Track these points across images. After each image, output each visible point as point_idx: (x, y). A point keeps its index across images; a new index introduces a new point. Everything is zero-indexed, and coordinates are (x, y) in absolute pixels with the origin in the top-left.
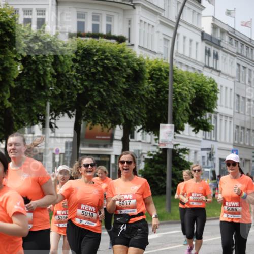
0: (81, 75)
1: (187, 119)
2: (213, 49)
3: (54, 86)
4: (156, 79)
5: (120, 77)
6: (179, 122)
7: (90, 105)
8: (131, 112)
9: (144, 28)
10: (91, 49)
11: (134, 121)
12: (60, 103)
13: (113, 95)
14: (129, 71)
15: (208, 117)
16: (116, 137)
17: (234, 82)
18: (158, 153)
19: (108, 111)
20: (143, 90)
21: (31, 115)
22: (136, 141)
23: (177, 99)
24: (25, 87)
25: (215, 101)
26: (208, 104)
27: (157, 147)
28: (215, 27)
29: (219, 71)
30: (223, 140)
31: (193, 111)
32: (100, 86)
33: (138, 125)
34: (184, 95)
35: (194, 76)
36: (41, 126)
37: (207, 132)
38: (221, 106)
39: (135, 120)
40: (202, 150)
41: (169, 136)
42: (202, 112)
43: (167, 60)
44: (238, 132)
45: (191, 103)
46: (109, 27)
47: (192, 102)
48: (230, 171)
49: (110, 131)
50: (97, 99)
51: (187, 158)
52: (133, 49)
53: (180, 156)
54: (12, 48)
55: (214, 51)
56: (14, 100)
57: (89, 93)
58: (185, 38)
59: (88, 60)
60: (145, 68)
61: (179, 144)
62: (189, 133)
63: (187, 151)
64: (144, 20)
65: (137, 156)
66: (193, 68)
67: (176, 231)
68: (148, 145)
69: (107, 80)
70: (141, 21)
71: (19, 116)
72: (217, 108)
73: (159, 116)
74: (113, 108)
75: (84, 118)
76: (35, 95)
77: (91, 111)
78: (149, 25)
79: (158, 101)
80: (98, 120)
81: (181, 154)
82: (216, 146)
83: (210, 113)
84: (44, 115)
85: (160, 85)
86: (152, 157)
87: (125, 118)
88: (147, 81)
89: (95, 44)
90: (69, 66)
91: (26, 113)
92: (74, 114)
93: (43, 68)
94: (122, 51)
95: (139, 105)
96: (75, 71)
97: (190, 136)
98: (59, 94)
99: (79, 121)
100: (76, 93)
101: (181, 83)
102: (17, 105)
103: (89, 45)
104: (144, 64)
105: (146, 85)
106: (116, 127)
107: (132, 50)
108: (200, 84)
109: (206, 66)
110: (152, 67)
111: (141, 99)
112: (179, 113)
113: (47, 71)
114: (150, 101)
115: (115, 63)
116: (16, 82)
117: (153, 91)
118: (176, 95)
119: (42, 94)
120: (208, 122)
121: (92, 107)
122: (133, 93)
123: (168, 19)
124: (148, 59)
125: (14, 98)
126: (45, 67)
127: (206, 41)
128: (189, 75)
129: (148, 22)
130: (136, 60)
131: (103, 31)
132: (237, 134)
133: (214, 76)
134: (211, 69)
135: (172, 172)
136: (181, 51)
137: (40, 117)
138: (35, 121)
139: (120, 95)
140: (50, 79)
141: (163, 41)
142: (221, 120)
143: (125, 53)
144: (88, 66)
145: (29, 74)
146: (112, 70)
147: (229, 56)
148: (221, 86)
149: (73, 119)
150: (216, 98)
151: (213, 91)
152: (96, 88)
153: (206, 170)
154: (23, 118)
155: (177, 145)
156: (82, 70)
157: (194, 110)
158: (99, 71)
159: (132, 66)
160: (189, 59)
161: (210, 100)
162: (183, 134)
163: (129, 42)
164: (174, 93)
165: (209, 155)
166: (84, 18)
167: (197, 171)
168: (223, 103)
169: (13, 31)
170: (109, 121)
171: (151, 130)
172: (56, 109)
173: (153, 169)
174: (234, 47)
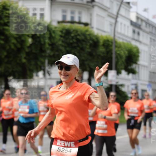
1: (123, 67)
2: (137, 30)
14: (91, 42)
18: (108, 87)
23: (117, 57)
24: (33, 51)
28: (138, 18)
29: (140, 42)
30: (143, 79)
41: (113, 77)
52: (93, 30)
58: (121, 24)
60: (100, 40)
66: (126, 40)
70: (97, 15)
72: (139, 62)
82: (139, 82)
83: (136, 65)
87: (90, 67)
91: (34, 65)
97: (124, 77)
98: (52, 55)
109: (132, 39)
123: (112, 13)
126: (44, 40)
130: (95, 36)
131: (76, 19)
133: (137, 44)
134: (135, 41)
140: (48, 47)
141: (109, 26)
143: (88, 32)
150: (138, 56)
165: (135, 88)
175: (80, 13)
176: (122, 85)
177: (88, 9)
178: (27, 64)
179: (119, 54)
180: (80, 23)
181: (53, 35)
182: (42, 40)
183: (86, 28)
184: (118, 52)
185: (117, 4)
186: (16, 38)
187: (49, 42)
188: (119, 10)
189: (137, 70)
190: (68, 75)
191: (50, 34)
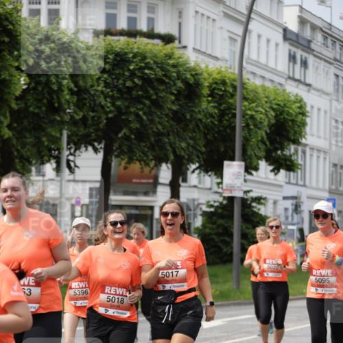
0: (112, 91)
1: (262, 154)
2: (299, 53)
3: (72, 107)
4: (218, 96)
5: (166, 93)
6: (251, 159)
7: (125, 134)
8: (183, 145)
9: (201, 22)
10: (126, 53)
11: (186, 157)
12: (82, 131)
13: (157, 119)
14: (180, 84)
15: (292, 151)
16: (161, 180)
17: (331, 101)
18: (221, 203)
19: (151, 143)
20: (199, 112)
21: (41, 150)
22: (190, 187)
23: (248, 125)
24: (31, 109)
25: (302, 128)
26: (293, 132)
27: (220, 194)
28: (302, 22)
29: (309, 85)
30: (314, 184)
31: (271, 144)
32: (139, 107)
33: (193, 163)
34: (258, 119)
35: (273, 93)
36: (54, 165)
37: (292, 173)
38: (312, 135)
39: (188, 155)
40: (285, 198)
41: (236, 178)
42: (283, 144)
43: (234, 69)
44: (336, 173)
45: (268, 131)
46: (151, 21)
47: (270, 129)
48: (320, 226)
49: (153, 172)
50: (135, 125)
51: (262, 210)
52: (185, 52)
53: (253, 207)
54: (13, 52)
55: (301, 56)
56: (15, 128)
57: (123, 117)
58: (259, 36)
59: (122, 68)
60: (202, 80)
61: (251, 191)
62: (266, 174)
63: (262, 201)
64: (201, 11)
65: (192, 208)
66: (272, 81)
67: (247, 316)
68: (207, 191)
69: (148, 98)
70: (197, 12)
71: (22, 151)
72: (306, 139)
73: (222, 149)
74: (157, 139)
75: (116, 153)
76: (46, 121)
77: (126, 143)
78: (208, 17)
79: (221, 128)
80: (135, 156)
81: (254, 204)
82: (304, 193)
83: (296, 146)
84: (59, 150)
85: (224, 106)
86: (212, 210)
87: (174, 152)
88: (205, 99)
89: (131, 46)
90: (95, 78)
91: (33, 146)
92: (101, 148)
93: (57, 81)
94: (170, 56)
95: (194, 134)
96: (102, 85)
97: (266, 178)
98: (80, 119)
99: (109, 158)
100: (104, 117)
101: (253, 102)
102: (20, 134)
103: (123, 47)
104: (201, 74)
105: (204, 105)
106: (161, 166)
107: (184, 54)
108: (282, 104)
109: (289, 78)
110: (213, 79)
111: (197, 126)
112: (252, 146)
113: (63, 86)
114: (209, 127)
115: (160, 73)
116: (19, 102)
117: (214, 114)
118: (247, 120)
119: (55, 119)
120: (293, 158)
121: (127, 138)
122: (185, 117)
123: (235, 10)
124: (207, 67)
125: (15, 125)
126: (60, 80)
127: (290, 42)
128: (265, 90)
129: (207, 13)
130: (190, 70)
131: (143, 26)
132: (334, 176)
133: (301, 91)
134: (297, 83)
135: (242, 230)
136: (254, 56)
137: (53, 152)
138: (46, 158)
139: (166, 119)
140: (68, 97)
141: (228, 42)
142: (311, 155)
143: (174, 59)
144: (122, 79)
145: (38, 90)
146: (155, 84)
147: (323, 62)
148: (312, 107)
149: (101, 155)
150: (304, 124)
151: (300, 113)
152: (132, 110)
153: (290, 227)
154: (29, 154)
155: (248, 191)
156: (113, 84)
157: (272, 142)
158: (137, 85)
159: (183, 77)
160: (265, 67)
161: (296, 126)
162: (258, 176)
163: (180, 42)
164: (243, 117)
165: (294, 207)
166: (116, 8)
167: (274, 228)
168: (315, 131)
169: (14, 27)
170: (151, 157)
171: (211, 170)
172: (76, 139)
173: (214, 226)
174: (330, 49)
175: (152, 9)
176: (258, 200)
178: (14, 141)
179: (252, 117)
180: (151, 35)
187: (72, 85)
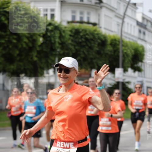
14: (99, 41)
16: (92, 76)
18: (115, 84)
19: (88, 62)
23: (124, 56)
27: (114, 80)
28: (143, 18)
29: (146, 41)
40: (138, 82)
46: (88, 18)
52: (101, 29)
58: (128, 24)
66: (132, 40)
70: (105, 15)
82: (145, 80)
83: (141, 63)
86: (111, 86)
90: (67, 39)
91: (45, 63)
98: (62, 54)
100: (71, 53)
104: (107, 37)
108: (136, 48)
109: (139, 38)
113: (56, 42)
115: (92, 37)
122: (101, 53)
124: (109, 34)
129: (109, 15)
130: (103, 36)
131: (85, 20)
134: (141, 40)
140: (58, 45)
141: (116, 26)
143: (97, 31)
152: (82, 50)
158: (83, 41)
160: (130, 35)
175: (89, 14)
176: (128, 82)
177: (97, 10)
178: (38, 62)
179: (126, 53)
180: (88, 23)
181: (63, 34)
182: (52, 39)
183: (95, 28)
184: (125, 51)
185: (124, 6)
186: (28, 38)
187: (59, 41)
188: (126, 11)
189: (143, 68)
190: (67, 78)
191: (61, 34)
